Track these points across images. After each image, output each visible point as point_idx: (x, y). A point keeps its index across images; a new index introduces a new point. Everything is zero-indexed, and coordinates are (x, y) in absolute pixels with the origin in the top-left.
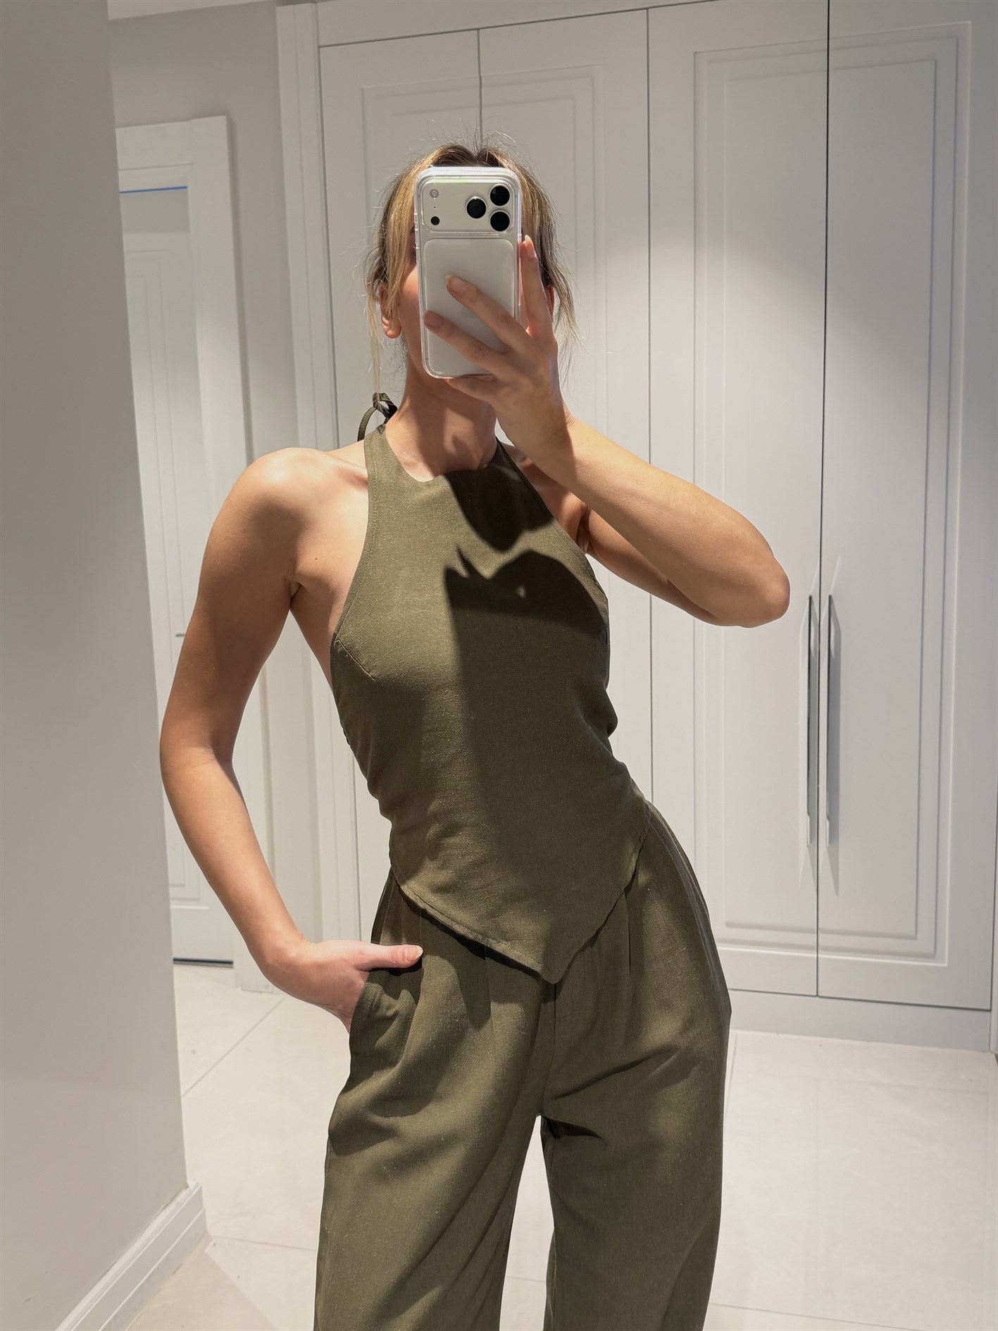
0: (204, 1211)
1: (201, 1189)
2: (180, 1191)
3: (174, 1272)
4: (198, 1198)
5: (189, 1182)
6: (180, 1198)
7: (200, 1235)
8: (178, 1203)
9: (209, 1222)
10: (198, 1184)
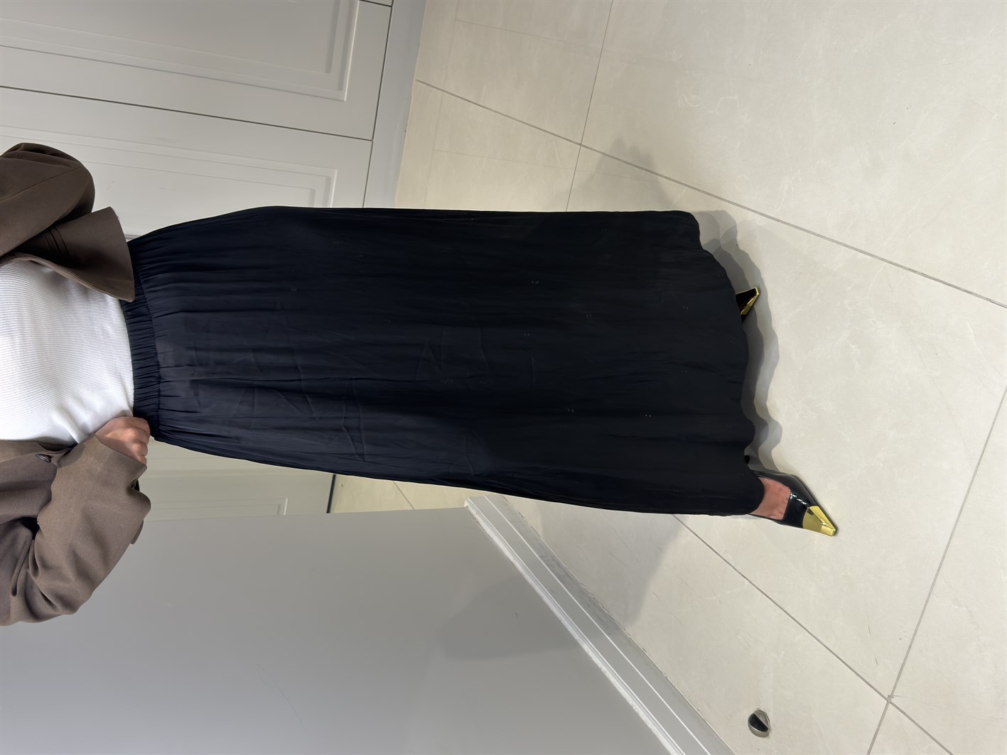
2: (469, 513)
3: (522, 518)
5: (463, 506)
6: (474, 514)
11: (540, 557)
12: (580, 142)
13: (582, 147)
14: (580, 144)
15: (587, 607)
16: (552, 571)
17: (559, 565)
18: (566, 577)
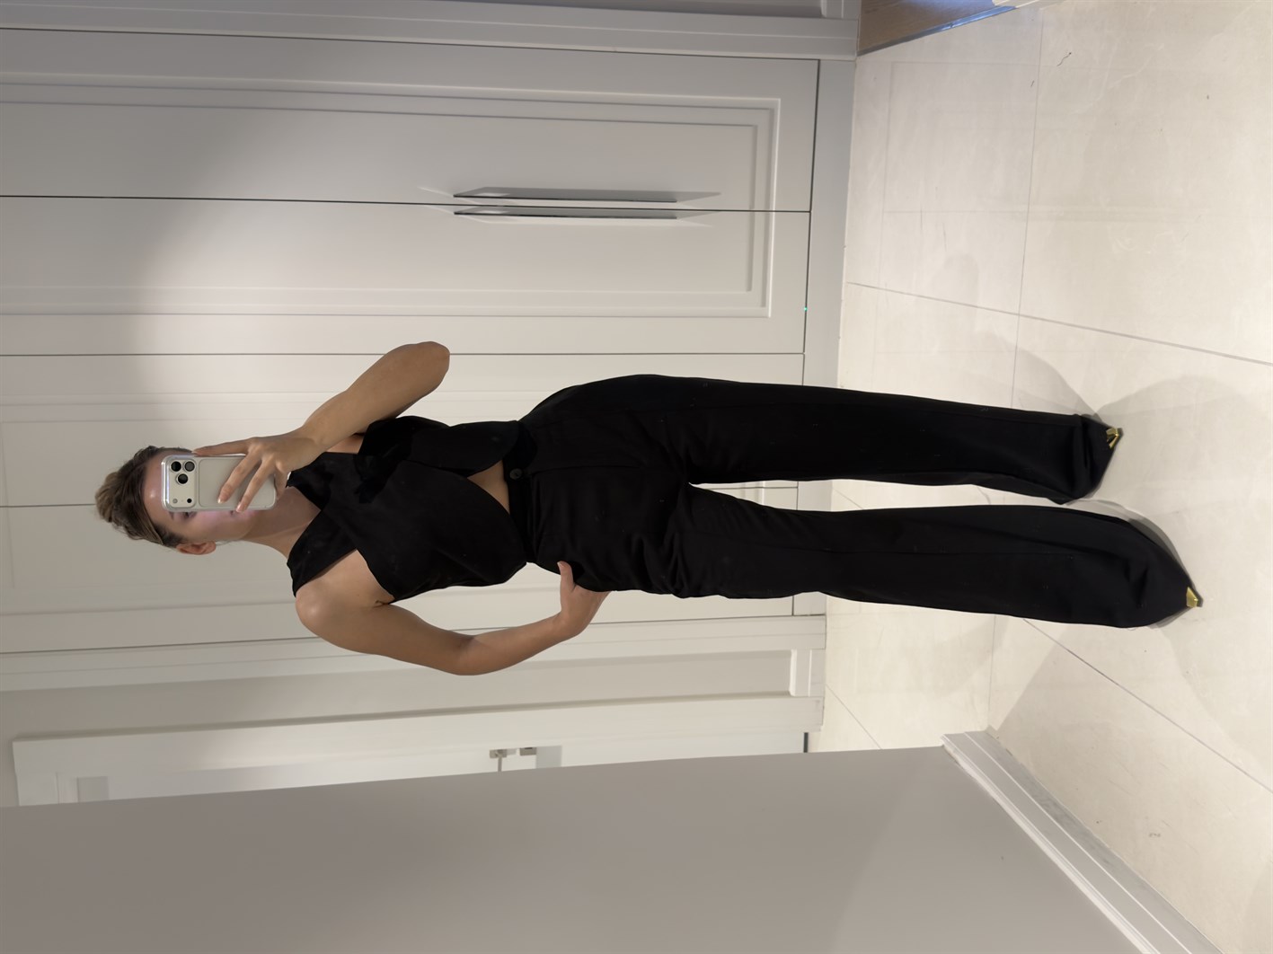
0: (967, 733)
1: (947, 735)
2: (946, 751)
4: (952, 737)
5: (940, 745)
6: (952, 753)
7: (988, 737)
8: (955, 751)
9: (979, 730)
10: (943, 738)
11: (1033, 797)
12: (1017, 312)
13: (1021, 318)
14: (1019, 315)
15: (1090, 848)
16: (1047, 811)
17: (1056, 804)
18: (1064, 818)
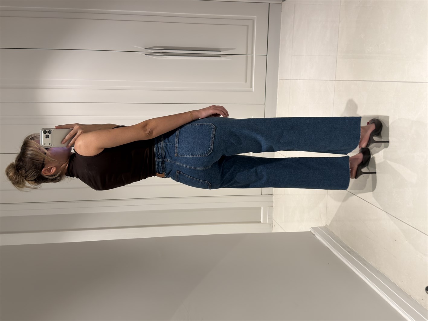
0: (319, 227)
1: (312, 228)
2: (311, 233)
3: (333, 233)
4: (314, 228)
5: (310, 231)
6: (313, 233)
7: (325, 228)
8: (314, 232)
9: (323, 226)
10: (310, 228)
